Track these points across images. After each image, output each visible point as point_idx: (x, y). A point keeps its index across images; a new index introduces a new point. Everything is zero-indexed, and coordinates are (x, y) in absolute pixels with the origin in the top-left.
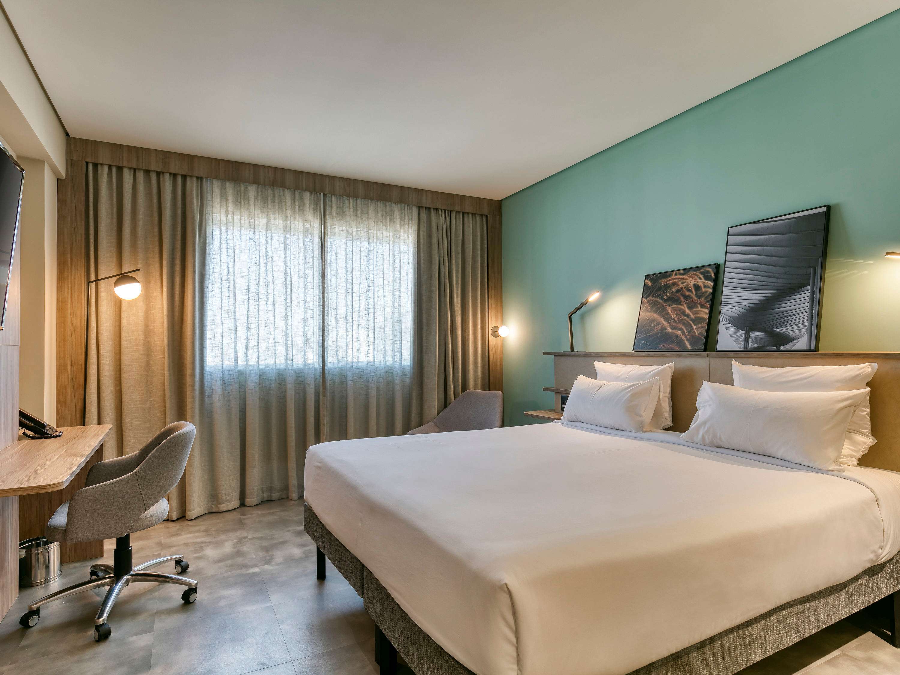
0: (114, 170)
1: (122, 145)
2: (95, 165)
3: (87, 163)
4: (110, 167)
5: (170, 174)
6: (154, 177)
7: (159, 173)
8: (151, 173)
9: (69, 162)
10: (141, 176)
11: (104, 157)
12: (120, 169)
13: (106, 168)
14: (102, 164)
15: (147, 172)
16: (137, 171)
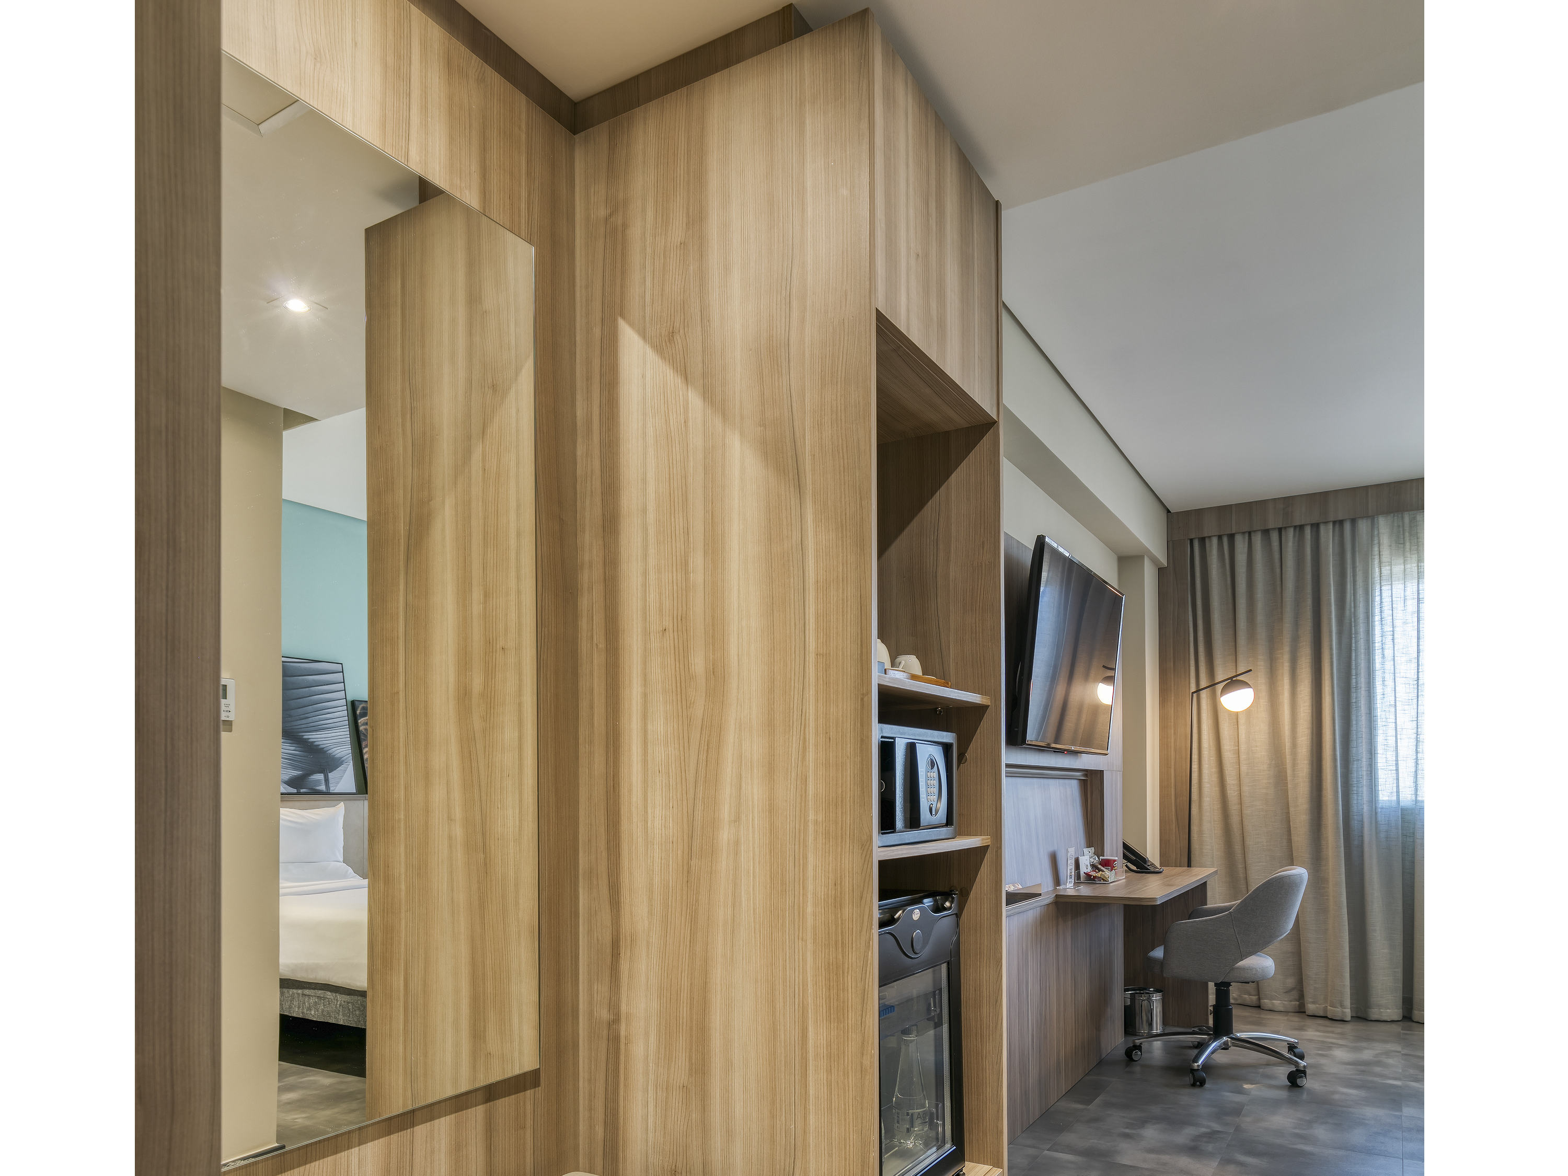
0: (1225, 540)
1: (1231, 506)
2: (1202, 540)
3: (1191, 541)
4: (1220, 538)
5: (1295, 527)
6: (1274, 536)
7: (1280, 530)
8: (1271, 532)
9: (1172, 545)
10: (1258, 539)
11: (1210, 528)
12: (1231, 537)
13: (1215, 541)
14: (1210, 537)
15: (1266, 532)
16: (1253, 534)
